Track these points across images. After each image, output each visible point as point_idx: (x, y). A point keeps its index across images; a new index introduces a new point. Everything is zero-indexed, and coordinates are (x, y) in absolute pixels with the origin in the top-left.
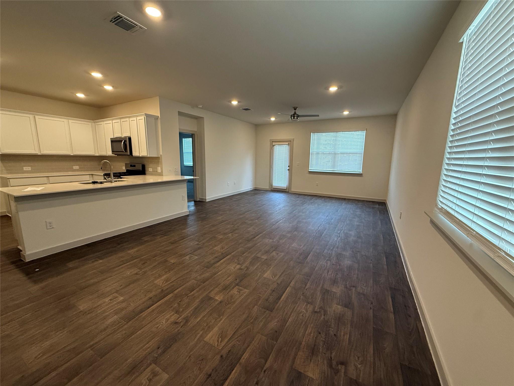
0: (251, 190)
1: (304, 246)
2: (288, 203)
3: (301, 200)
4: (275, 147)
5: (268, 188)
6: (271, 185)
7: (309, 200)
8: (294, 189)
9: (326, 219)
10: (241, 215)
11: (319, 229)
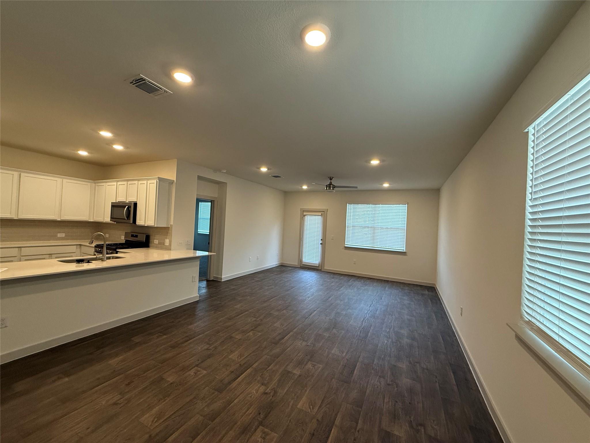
0: (277, 266)
1: (347, 353)
2: (322, 285)
3: (337, 282)
4: (306, 217)
5: (297, 264)
6: (301, 261)
7: (347, 282)
8: (327, 267)
9: (369, 310)
10: (265, 302)
11: (363, 326)
